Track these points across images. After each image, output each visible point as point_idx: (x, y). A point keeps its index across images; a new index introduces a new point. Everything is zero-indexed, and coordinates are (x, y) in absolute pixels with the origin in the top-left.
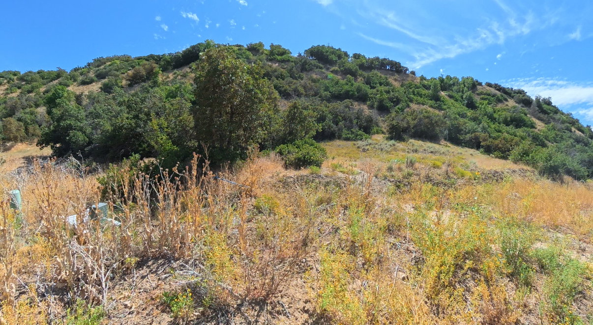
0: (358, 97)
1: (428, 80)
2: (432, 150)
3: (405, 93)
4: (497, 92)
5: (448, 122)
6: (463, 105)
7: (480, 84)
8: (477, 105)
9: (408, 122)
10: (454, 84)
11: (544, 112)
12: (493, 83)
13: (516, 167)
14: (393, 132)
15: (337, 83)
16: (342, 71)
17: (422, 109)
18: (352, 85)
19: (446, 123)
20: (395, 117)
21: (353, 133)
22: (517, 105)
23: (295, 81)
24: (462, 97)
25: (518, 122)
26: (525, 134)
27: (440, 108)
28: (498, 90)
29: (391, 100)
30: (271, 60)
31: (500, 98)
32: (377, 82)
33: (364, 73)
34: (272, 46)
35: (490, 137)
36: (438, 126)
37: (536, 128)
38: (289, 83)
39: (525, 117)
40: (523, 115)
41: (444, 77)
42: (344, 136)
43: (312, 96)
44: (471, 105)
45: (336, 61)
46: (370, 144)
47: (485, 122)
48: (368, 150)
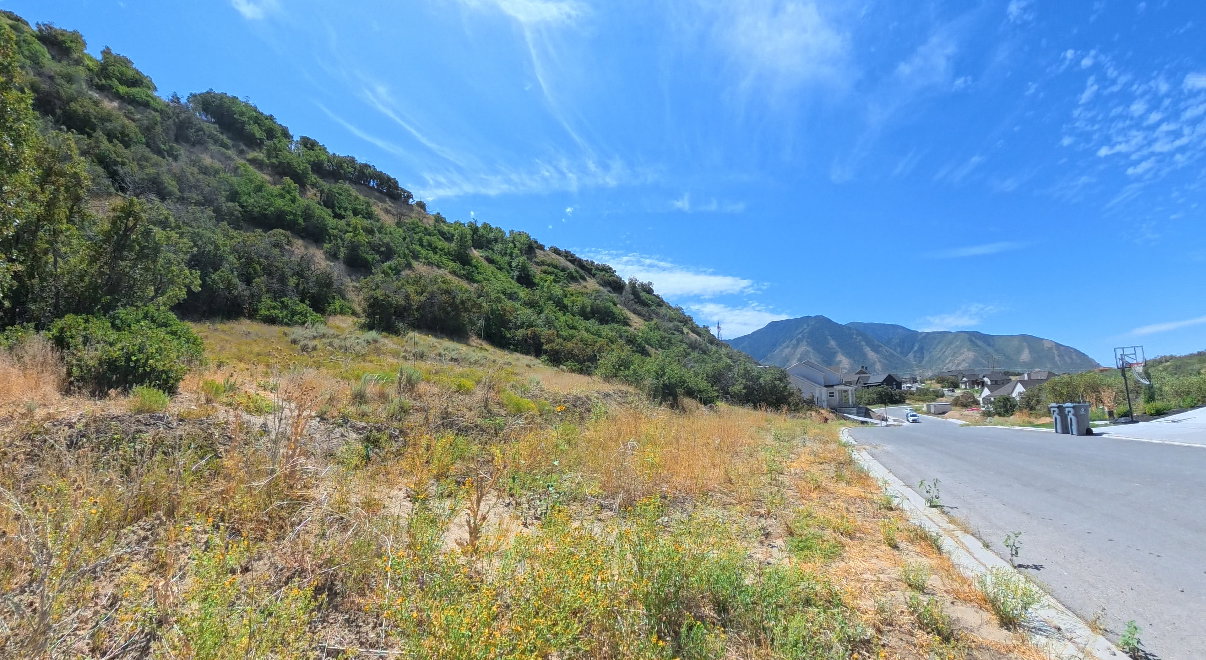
0: (305, 229)
1: (450, 225)
2: (454, 355)
3: (404, 239)
4: (569, 263)
5: (484, 304)
6: (512, 278)
7: (542, 248)
8: (536, 281)
9: (407, 297)
10: (496, 240)
11: (644, 304)
12: (562, 249)
13: (607, 388)
14: (374, 314)
15: (259, 189)
16: (273, 165)
17: (435, 275)
18: (293, 201)
19: (480, 306)
20: (381, 283)
21: (285, 306)
22: (601, 288)
23: (155, 158)
24: (510, 264)
25: (604, 316)
26: (614, 334)
27: (470, 279)
28: (570, 261)
29: (375, 248)
30: (100, 88)
31: (575, 274)
32: (349, 207)
33: (321, 182)
34: (106, 52)
35: (558, 336)
36: (466, 310)
37: (630, 326)
38: (140, 160)
39: (615, 310)
40: (611, 304)
41: (479, 225)
42: (263, 312)
43: (197, 204)
44: (525, 280)
45: (261, 140)
46: (324, 336)
47: (549, 309)
48: (315, 348)
